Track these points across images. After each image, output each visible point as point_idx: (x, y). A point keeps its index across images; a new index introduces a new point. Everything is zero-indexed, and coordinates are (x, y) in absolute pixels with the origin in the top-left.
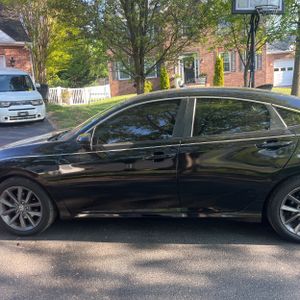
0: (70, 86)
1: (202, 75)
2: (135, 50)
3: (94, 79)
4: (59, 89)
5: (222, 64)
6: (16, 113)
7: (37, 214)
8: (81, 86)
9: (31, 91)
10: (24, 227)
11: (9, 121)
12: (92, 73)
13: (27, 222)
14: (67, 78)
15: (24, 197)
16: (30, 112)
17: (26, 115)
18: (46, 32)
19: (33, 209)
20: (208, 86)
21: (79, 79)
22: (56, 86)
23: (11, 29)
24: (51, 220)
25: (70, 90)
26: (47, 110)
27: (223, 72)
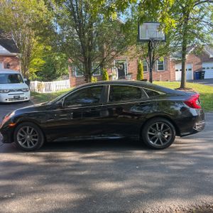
0: (43, 80)
1: (129, 74)
2: (86, 59)
3: (59, 76)
4: (36, 82)
5: (142, 66)
6: (12, 96)
7: (36, 140)
8: (50, 80)
9: (21, 83)
10: (29, 147)
11: (8, 101)
12: (58, 72)
13: (31, 144)
14: (41, 75)
15: (30, 132)
16: (21, 96)
17: (19, 98)
18: (29, 47)
19: (34, 137)
20: (134, 80)
21: (49, 76)
22: (34, 80)
23: (8, 45)
24: (42, 143)
25: (43, 83)
26: (31, 95)
27: (143, 72)
